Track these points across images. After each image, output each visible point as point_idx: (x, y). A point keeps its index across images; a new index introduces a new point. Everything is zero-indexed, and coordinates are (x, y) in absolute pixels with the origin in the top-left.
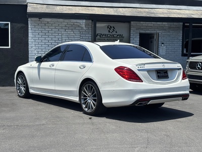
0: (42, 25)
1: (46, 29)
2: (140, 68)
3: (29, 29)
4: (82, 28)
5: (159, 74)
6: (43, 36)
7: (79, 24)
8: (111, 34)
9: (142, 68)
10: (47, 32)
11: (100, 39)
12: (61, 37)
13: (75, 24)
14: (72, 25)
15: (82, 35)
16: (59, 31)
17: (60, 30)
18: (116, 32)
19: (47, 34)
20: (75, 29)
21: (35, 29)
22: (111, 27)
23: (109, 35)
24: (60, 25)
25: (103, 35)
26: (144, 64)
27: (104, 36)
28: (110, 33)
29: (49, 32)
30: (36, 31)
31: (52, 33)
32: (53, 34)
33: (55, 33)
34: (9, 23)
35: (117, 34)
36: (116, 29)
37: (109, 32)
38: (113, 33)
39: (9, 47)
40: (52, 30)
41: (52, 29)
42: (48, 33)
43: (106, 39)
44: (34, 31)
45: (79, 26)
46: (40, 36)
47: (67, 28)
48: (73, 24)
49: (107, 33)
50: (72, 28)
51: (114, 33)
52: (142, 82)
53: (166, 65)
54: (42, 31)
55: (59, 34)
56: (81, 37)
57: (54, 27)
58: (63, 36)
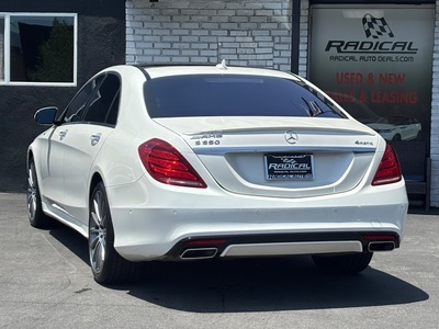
0: (163, 19)
1: (174, 32)
2: (202, 146)
3: (128, 31)
4: (279, 24)
5: (276, 166)
6: (165, 52)
7: (269, 13)
8: (374, 41)
9: (208, 146)
10: (177, 39)
11: (337, 58)
12: (215, 53)
13: (258, 13)
14: (249, 17)
15: (277, 47)
16: (210, 35)
17: (213, 33)
18: (391, 35)
19: (175, 46)
20: (258, 29)
21: (143, 32)
22: (374, 20)
23: (366, 46)
24: (214, 19)
25: (348, 45)
26: (220, 134)
27: (350, 49)
28: (371, 39)
29: (184, 39)
30: (146, 38)
31: (190, 43)
32: (194, 46)
33: (199, 42)
34: (75, 15)
35: (394, 40)
36: (391, 26)
37: (368, 33)
38: (381, 39)
39: (74, 84)
40: (190, 34)
41: (190, 30)
42: (180, 41)
43: (357, 56)
44: (140, 38)
45: (269, 20)
46: (158, 52)
47: (235, 26)
48: (251, 13)
49: (362, 38)
50: (248, 25)
51: (384, 37)
52: (205, 186)
53: (301, 136)
54: (161, 37)
55: (212, 46)
56: (277, 53)
57: (196, 26)
58: (222, 51)
